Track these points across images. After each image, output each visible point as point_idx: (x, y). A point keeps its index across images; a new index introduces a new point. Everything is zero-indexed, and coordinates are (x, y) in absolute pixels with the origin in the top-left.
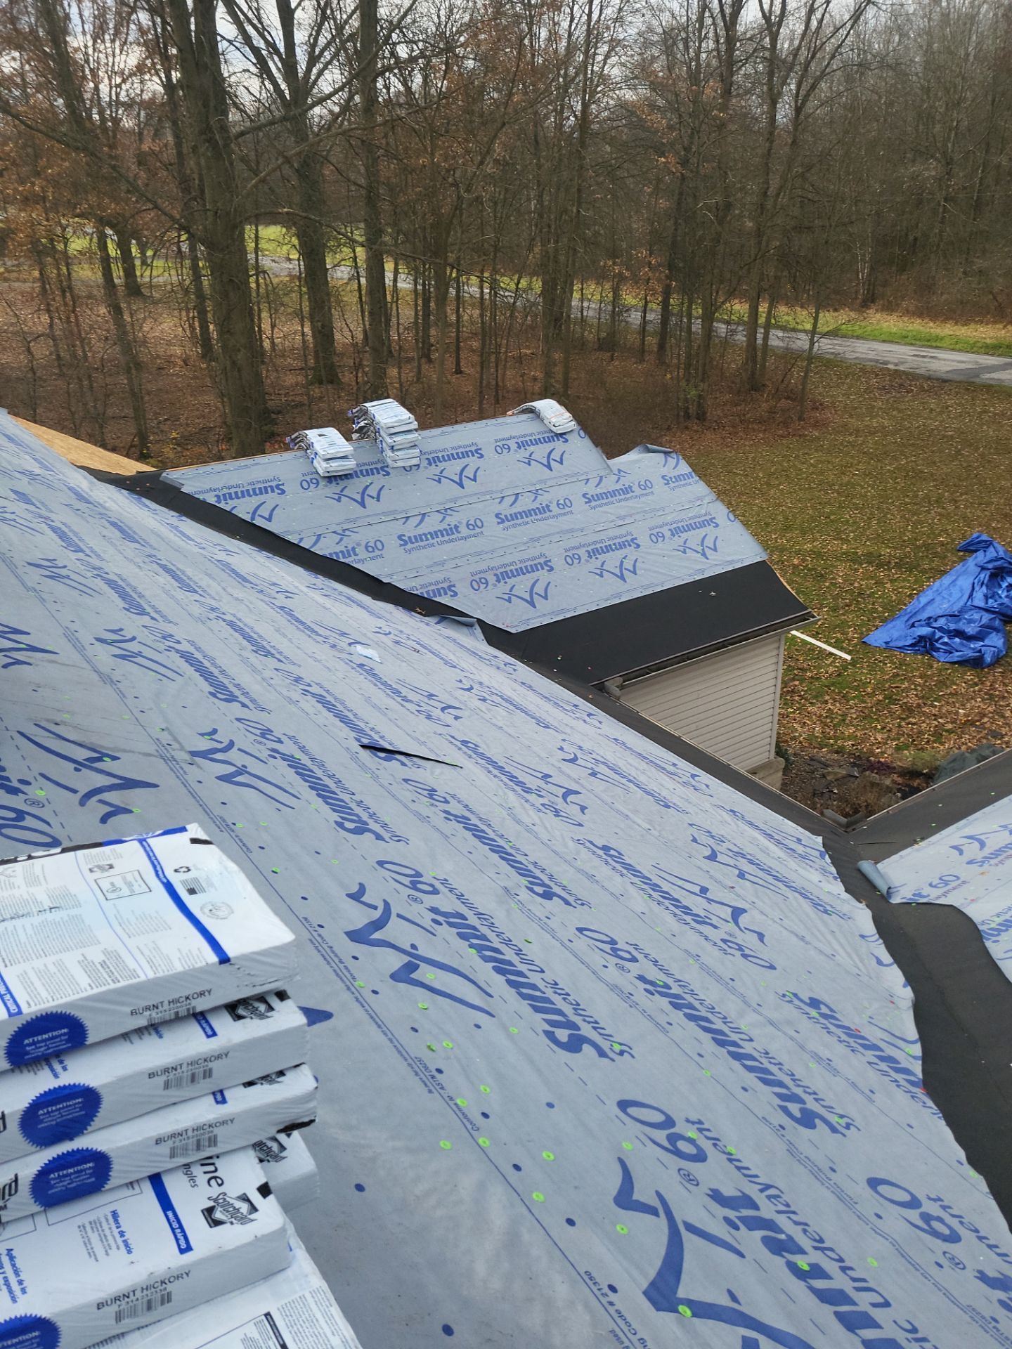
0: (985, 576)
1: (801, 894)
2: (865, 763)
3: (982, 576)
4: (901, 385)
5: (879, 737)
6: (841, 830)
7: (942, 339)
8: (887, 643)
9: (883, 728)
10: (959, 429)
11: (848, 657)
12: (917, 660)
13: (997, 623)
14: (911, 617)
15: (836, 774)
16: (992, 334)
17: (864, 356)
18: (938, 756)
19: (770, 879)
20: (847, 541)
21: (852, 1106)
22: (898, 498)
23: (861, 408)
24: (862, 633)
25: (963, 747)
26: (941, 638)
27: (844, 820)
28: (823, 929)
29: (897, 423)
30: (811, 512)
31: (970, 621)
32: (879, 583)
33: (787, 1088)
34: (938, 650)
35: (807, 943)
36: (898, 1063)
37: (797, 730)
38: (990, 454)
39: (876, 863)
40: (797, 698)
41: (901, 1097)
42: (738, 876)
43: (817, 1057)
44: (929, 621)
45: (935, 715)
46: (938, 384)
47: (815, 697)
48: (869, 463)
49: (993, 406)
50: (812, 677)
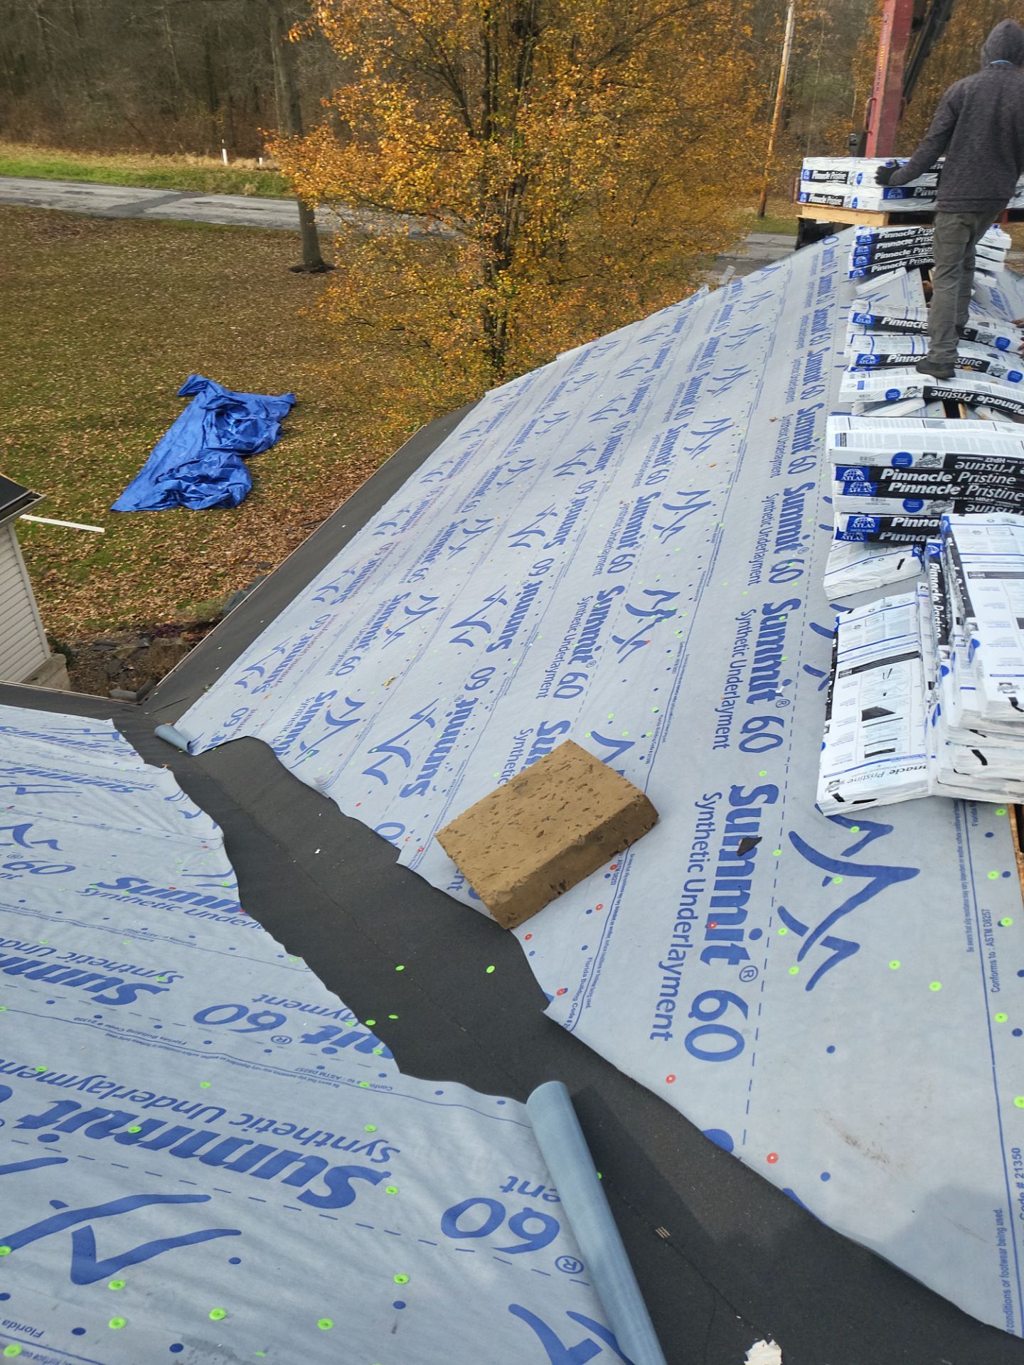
0: (211, 417)
1: (95, 783)
2: (153, 631)
3: (209, 417)
4: (64, 227)
5: (158, 601)
6: (134, 705)
7: (92, 172)
8: (137, 505)
9: (159, 591)
10: (142, 268)
11: (102, 530)
12: (171, 515)
13: (235, 460)
14: (152, 474)
15: (126, 650)
16: (142, 165)
17: (9, 196)
18: (219, 602)
19: (57, 782)
20: (59, 408)
21: (173, 959)
22: (101, 353)
23: (26, 257)
24: (108, 502)
25: (240, 586)
26: (188, 487)
27: (132, 694)
28: (125, 808)
29: (74, 270)
30: (7, 383)
31: (211, 464)
32: (109, 445)
33: (100, 977)
34: (188, 499)
35: (108, 829)
36: (216, 898)
37: (70, 620)
38: (180, 292)
39: (173, 725)
40: (60, 587)
41: (222, 927)
42: (17, 793)
43: (132, 933)
44: (172, 474)
45: (205, 564)
46: (105, 223)
47: (80, 580)
48: (57, 318)
49: (168, 242)
50: (69, 561)
